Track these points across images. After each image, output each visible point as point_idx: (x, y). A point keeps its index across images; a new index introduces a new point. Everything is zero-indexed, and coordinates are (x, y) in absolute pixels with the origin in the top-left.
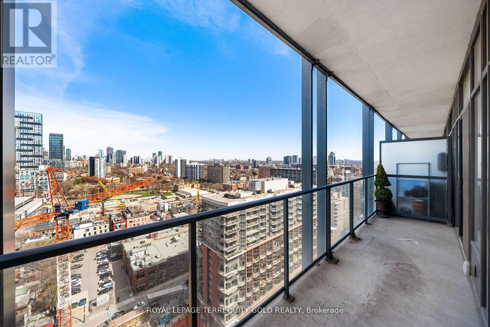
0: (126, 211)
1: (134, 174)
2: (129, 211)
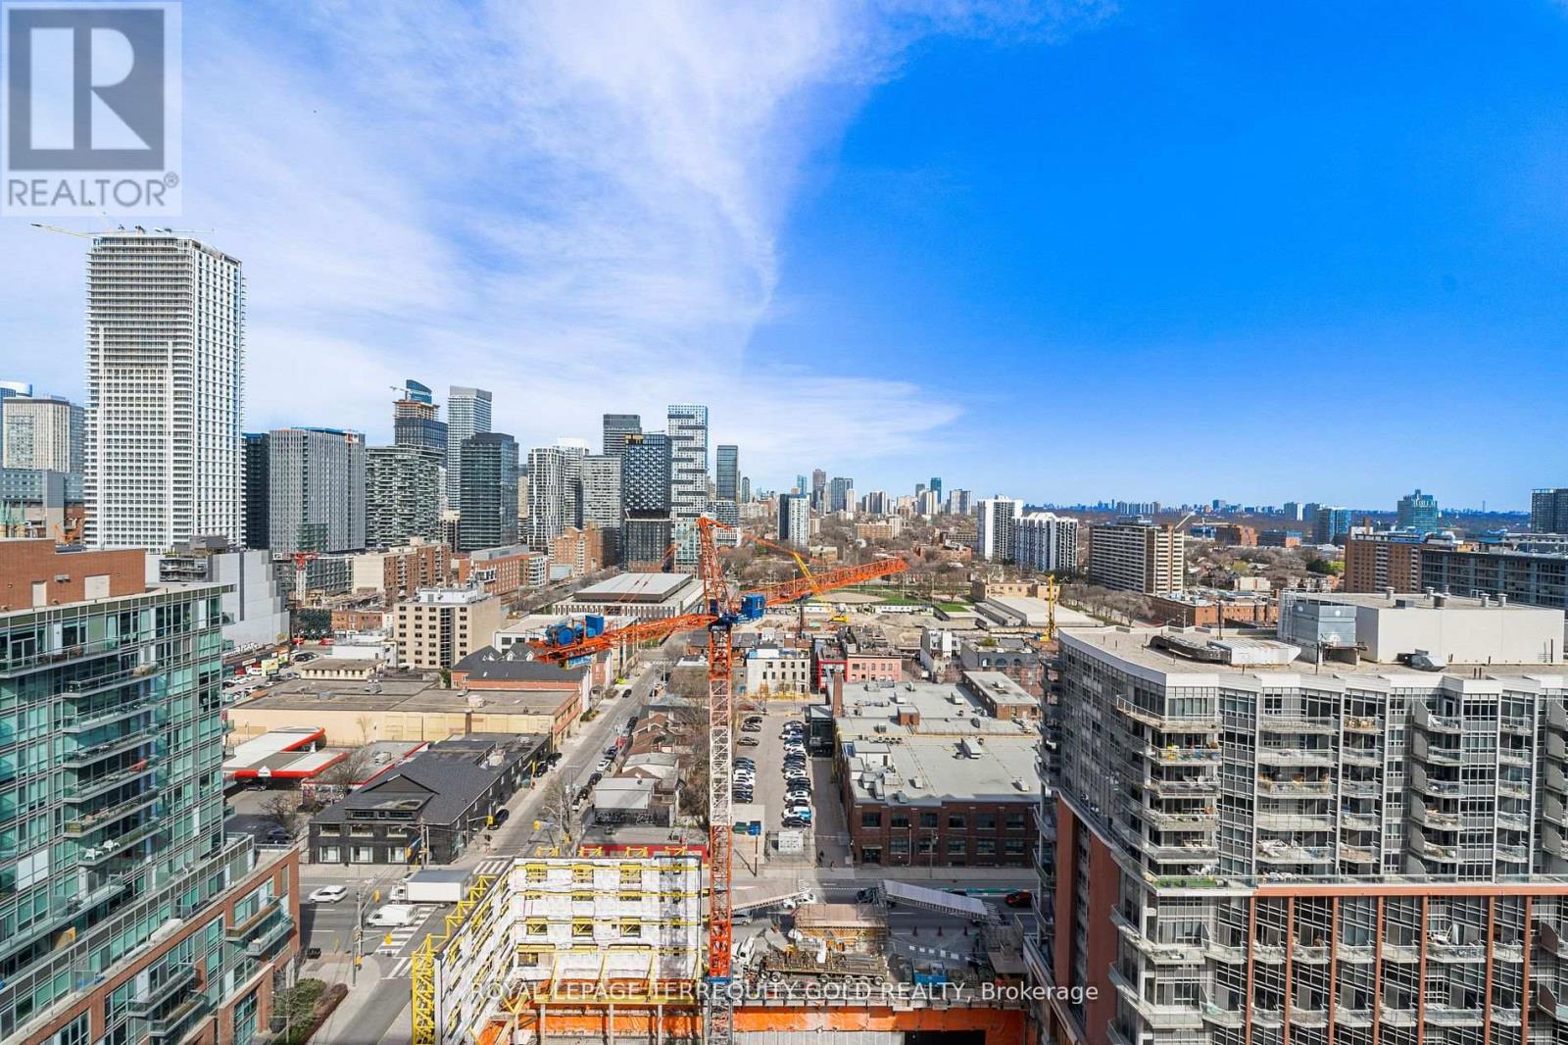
0: (846, 637)
1: (868, 540)
2: (853, 636)
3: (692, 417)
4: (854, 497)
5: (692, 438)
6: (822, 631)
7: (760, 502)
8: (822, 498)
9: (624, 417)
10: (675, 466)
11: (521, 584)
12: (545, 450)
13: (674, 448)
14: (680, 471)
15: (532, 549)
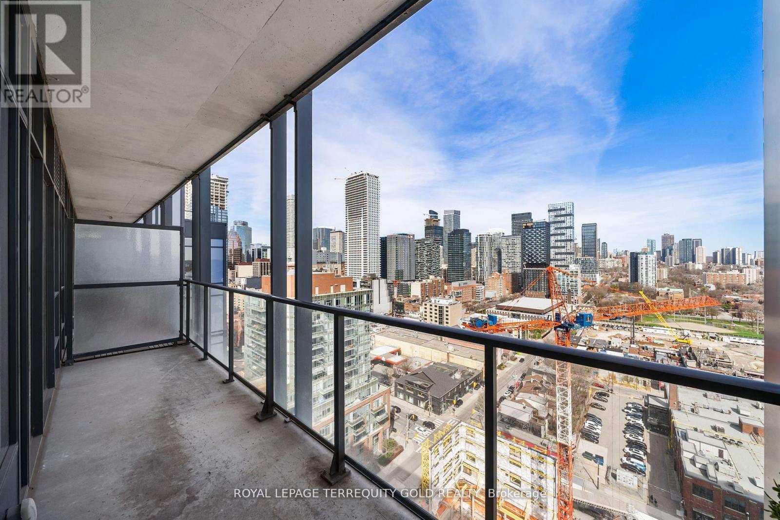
0: (686, 354)
1: (718, 285)
2: (693, 355)
3: (564, 209)
4: (704, 253)
5: (564, 222)
6: (666, 347)
7: (615, 258)
8: (670, 254)
9: (523, 214)
10: (552, 239)
11: (473, 298)
12: (483, 235)
13: (552, 229)
14: (556, 241)
15: (477, 282)
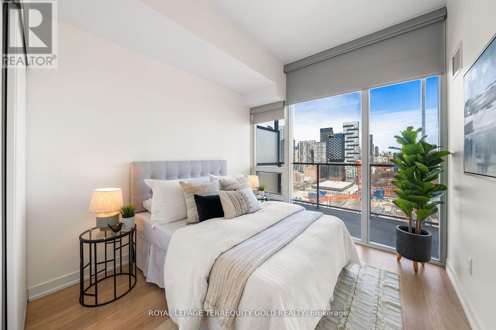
3: (353, 126)
5: (353, 134)
7: (384, 156)
9: (327, 129)
10: (346, 144)
11: (296, 182)
13: (346, 137)
14: (348, 146)
15: (299, 172)
